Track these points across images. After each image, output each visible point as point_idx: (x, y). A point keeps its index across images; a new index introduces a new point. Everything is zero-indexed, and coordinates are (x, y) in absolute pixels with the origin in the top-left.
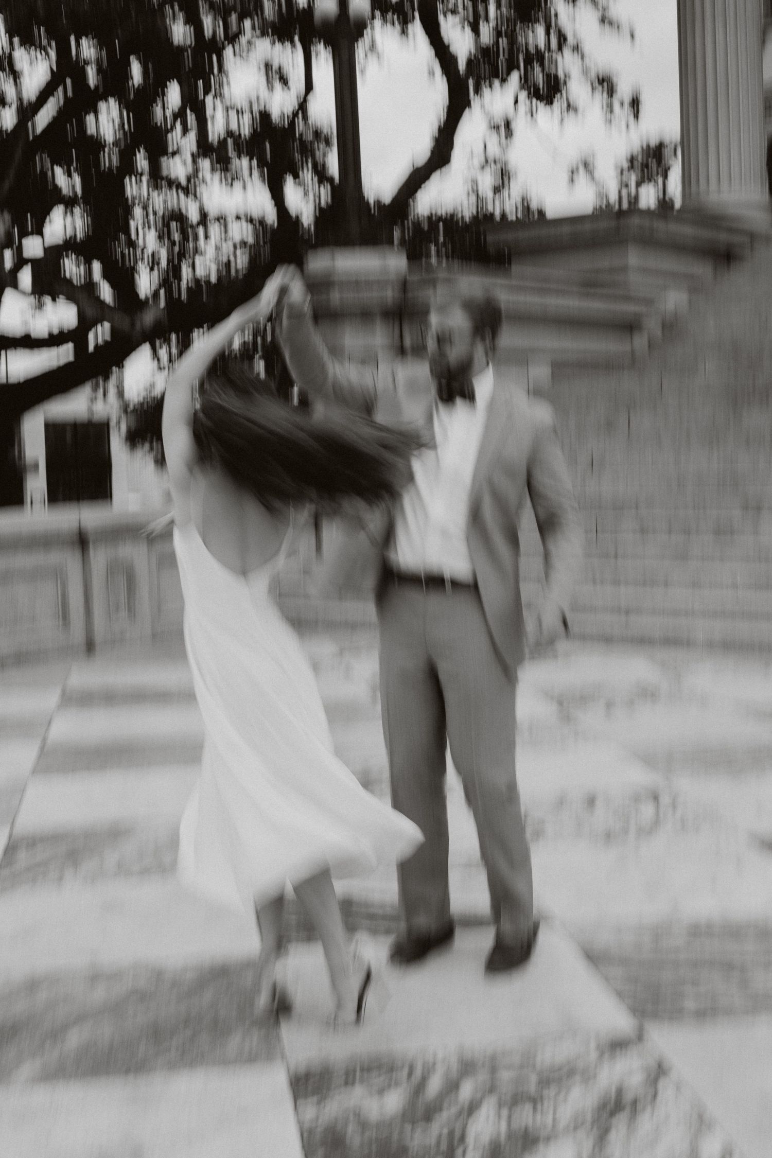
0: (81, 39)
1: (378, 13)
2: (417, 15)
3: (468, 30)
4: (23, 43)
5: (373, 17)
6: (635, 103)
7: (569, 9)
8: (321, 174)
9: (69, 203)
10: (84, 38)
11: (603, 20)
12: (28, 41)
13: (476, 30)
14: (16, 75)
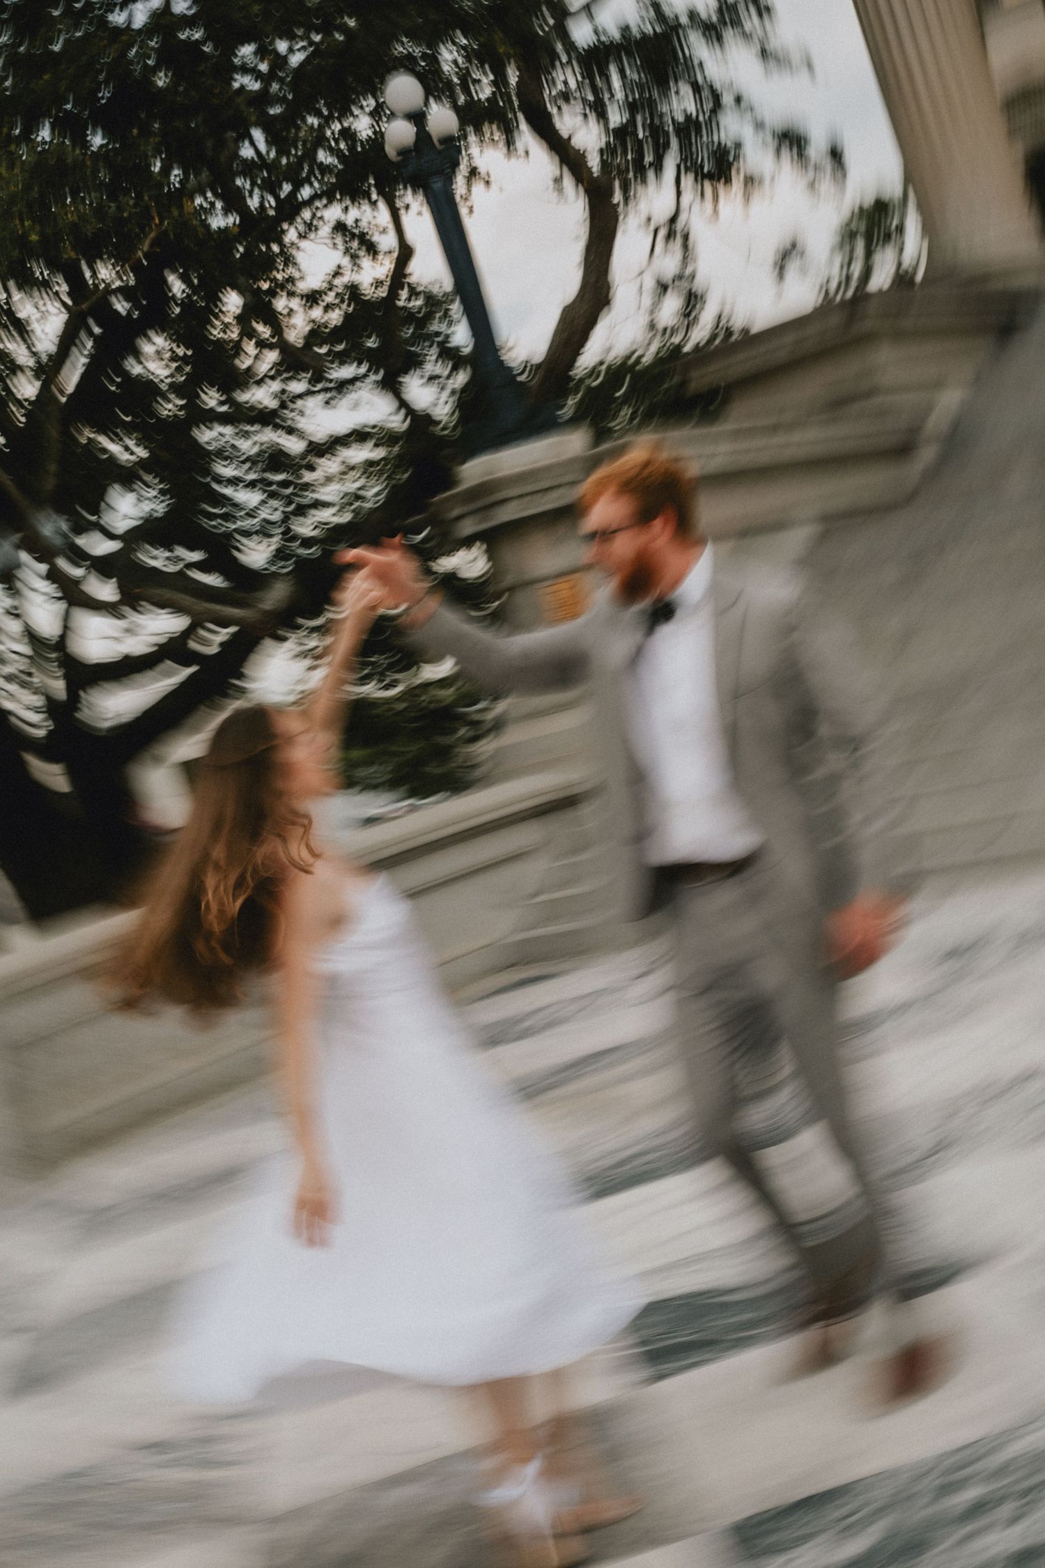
0: (96, 263)
1: (470, 129)
2: (521, 116)
3: (592, 118)
4: (20, 287)
5: (465, 137)
6: (836, 155)
7: (715, 54)
8: (449, 354)
9: (128, 477)
10: (98, 262)
11: (764, 53)
12: (27, 283)
13: (602, 115)
14: (21, 329)
